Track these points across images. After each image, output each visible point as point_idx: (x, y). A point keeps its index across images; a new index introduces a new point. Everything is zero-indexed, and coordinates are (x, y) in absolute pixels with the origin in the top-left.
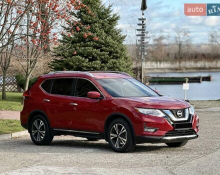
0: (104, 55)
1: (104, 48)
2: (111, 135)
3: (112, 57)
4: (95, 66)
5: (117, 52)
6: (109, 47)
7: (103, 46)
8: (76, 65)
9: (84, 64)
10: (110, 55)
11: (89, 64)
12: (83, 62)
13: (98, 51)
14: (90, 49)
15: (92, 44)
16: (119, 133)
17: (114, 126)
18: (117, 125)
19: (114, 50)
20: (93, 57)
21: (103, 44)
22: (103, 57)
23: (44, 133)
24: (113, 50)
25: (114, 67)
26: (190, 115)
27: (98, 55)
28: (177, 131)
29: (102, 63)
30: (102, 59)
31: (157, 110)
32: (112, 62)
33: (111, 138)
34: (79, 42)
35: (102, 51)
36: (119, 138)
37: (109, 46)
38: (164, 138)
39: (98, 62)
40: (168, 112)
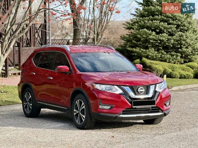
0: (171, 28)
1: (171, 21)
2: (75, 110)
3: (179, 30)
4: (162, 38)
5: (184, 26)
6: (177, 21)
7: (170, 19)
8: (144, 37)
9: (151, 37)
10: (177, 28)
11: (156, 37)
12: (150, 35)
13: (166, 25)
14: (156, 23)
15: (160, 17)
16: (80, 109)
17: (77, 102)
18: (78, 100)
19: (182, 23)
20: (161, 30)
21: (171, 18)
22: (170, 30)
23: (31, 106)
24: (180, 23)
25: (181, 39)
26: (155, 92)
27: (165, 28)
28: (136, 108)
29: (169, 35)
30: (169, 32)
31: (115, 86)
32: (179, 35)
33: (75, 114)
34: (148, 16)
35: (169, 24)
36: (80, 115)
37: (176, 19)
38: (121, 116)
39: (165, 34)
40: (127, 89)
